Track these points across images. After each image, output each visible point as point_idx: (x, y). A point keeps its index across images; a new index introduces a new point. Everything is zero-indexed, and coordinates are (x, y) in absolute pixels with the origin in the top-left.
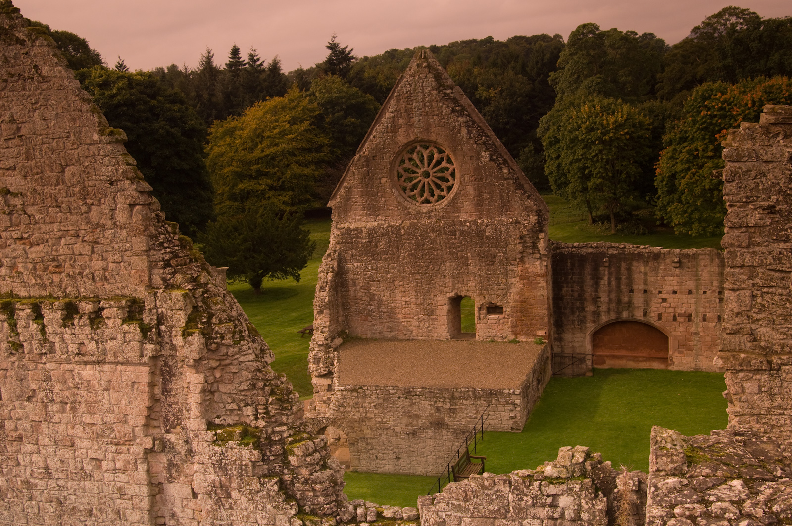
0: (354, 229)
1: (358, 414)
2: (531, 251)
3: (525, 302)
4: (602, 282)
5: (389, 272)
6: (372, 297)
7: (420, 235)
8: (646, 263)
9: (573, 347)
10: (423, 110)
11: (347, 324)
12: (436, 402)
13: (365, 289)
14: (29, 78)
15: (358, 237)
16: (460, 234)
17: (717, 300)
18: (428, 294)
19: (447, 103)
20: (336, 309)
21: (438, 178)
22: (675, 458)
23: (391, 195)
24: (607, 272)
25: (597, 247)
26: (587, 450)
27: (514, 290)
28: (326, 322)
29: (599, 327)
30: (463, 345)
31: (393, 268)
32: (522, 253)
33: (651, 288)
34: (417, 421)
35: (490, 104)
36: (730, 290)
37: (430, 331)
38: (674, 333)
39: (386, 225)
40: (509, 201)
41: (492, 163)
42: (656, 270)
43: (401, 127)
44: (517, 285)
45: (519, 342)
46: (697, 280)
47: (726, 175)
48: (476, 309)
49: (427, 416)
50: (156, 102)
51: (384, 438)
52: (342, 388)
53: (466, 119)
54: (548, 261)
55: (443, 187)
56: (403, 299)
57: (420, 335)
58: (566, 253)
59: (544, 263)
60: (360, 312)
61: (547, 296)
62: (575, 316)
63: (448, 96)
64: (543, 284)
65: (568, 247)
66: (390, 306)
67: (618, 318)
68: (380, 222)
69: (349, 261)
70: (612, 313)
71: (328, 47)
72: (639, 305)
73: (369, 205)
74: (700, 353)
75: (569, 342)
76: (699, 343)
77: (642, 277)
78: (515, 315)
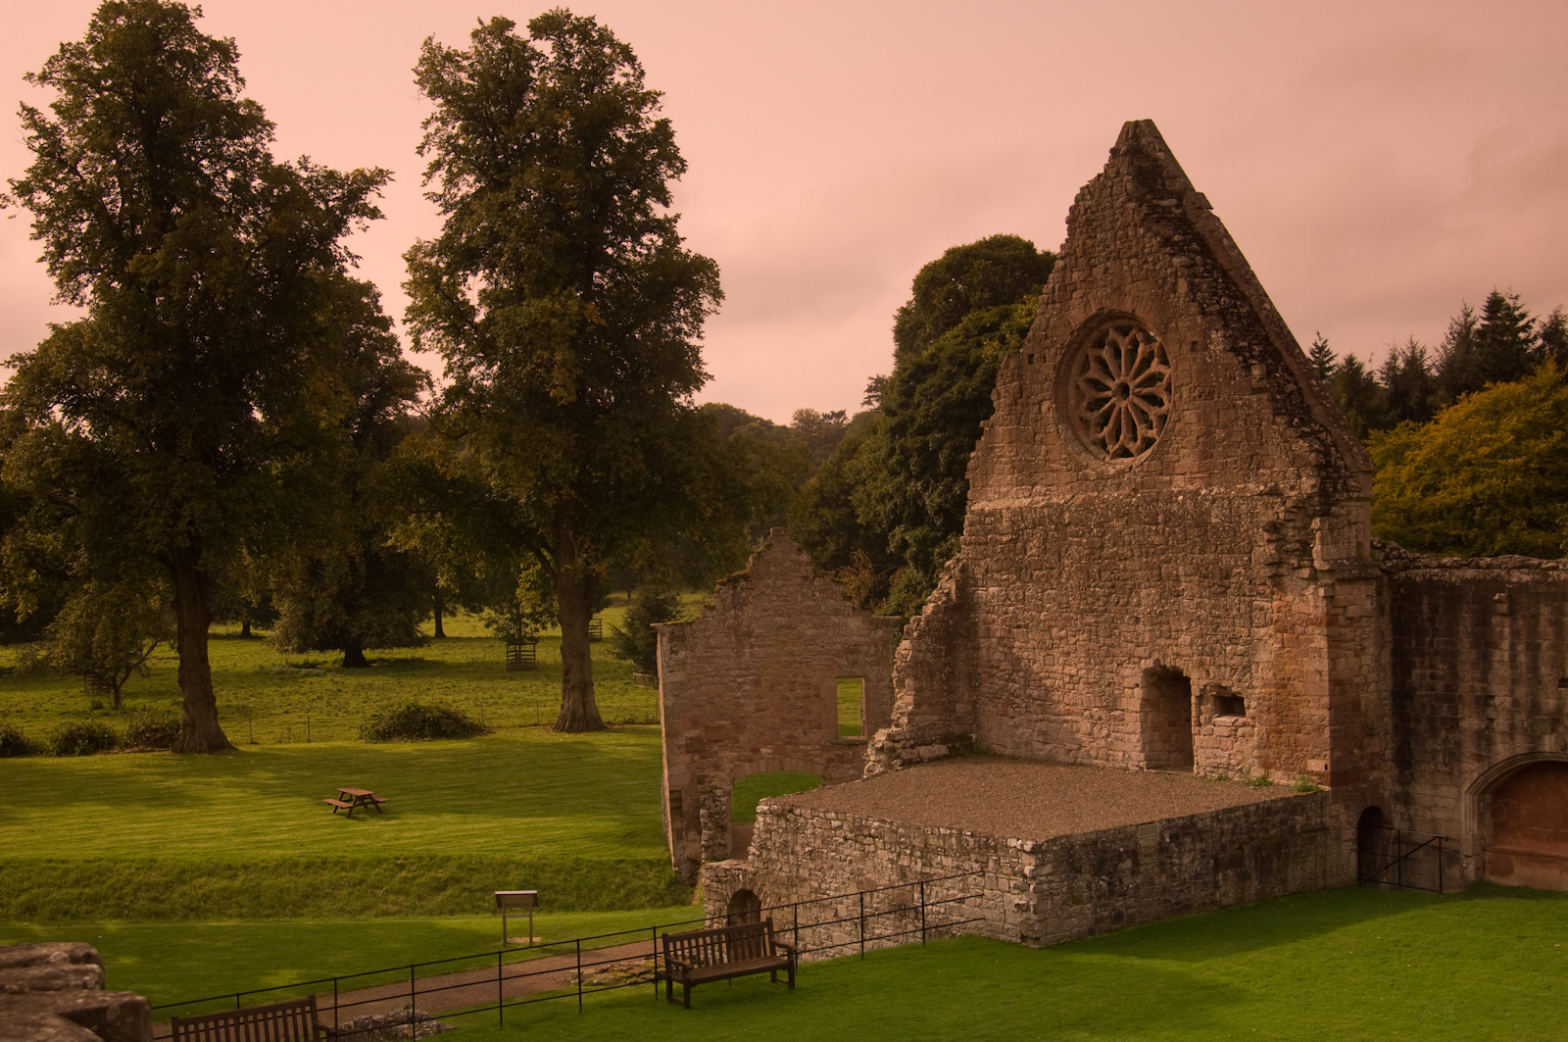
0: (991, 514)
1: (786, 869)
2: (1294, 562)
3: (1285, 686)
4: (1497, 656)
5: (1043, 608)
6: (1015, 664)
7: (1099, 525)
10: (1112, 247)
11: (976, 720)
12: (899, 855)
13: (1005, 646)
16: (1165, 522)
18: (1108, 660)
20: (943, 681)
21: (1144, 398)
23: (1056, 437)
24: (1507, 630)
27: (1264, 656)
29: (1493, 774)
31: (1050, 599)
32: (1278, 564)
34: (871, 895)
37: (1110, 746)
39: (1041, 504)
40: (1262, 444)
41: (1231, 355)
43: (1075, 289)
44: (1269, 646)
45: (1269, 784)
48: (1194, 700)
52: (766, 809)
53: (1193, 259)
54: (1332, 586)
55: (1152, 417)
56: (1066, 670)
57: (1093, 753)
58: (1418, 580)
59: (1321, 592)
60: (995, 696)
61: (1330, 675)
62: (1439, 741)
63: (1163, 212)
64: (1321, 643)
65: (1427, 566)
66: (1044, 685)
67: (1532, 753)
68: (1036, 499)
69: (980, 582)
70: (1519, 738)
73: (1020, 461)
75: (1424, 807)
78: (1265, 717)
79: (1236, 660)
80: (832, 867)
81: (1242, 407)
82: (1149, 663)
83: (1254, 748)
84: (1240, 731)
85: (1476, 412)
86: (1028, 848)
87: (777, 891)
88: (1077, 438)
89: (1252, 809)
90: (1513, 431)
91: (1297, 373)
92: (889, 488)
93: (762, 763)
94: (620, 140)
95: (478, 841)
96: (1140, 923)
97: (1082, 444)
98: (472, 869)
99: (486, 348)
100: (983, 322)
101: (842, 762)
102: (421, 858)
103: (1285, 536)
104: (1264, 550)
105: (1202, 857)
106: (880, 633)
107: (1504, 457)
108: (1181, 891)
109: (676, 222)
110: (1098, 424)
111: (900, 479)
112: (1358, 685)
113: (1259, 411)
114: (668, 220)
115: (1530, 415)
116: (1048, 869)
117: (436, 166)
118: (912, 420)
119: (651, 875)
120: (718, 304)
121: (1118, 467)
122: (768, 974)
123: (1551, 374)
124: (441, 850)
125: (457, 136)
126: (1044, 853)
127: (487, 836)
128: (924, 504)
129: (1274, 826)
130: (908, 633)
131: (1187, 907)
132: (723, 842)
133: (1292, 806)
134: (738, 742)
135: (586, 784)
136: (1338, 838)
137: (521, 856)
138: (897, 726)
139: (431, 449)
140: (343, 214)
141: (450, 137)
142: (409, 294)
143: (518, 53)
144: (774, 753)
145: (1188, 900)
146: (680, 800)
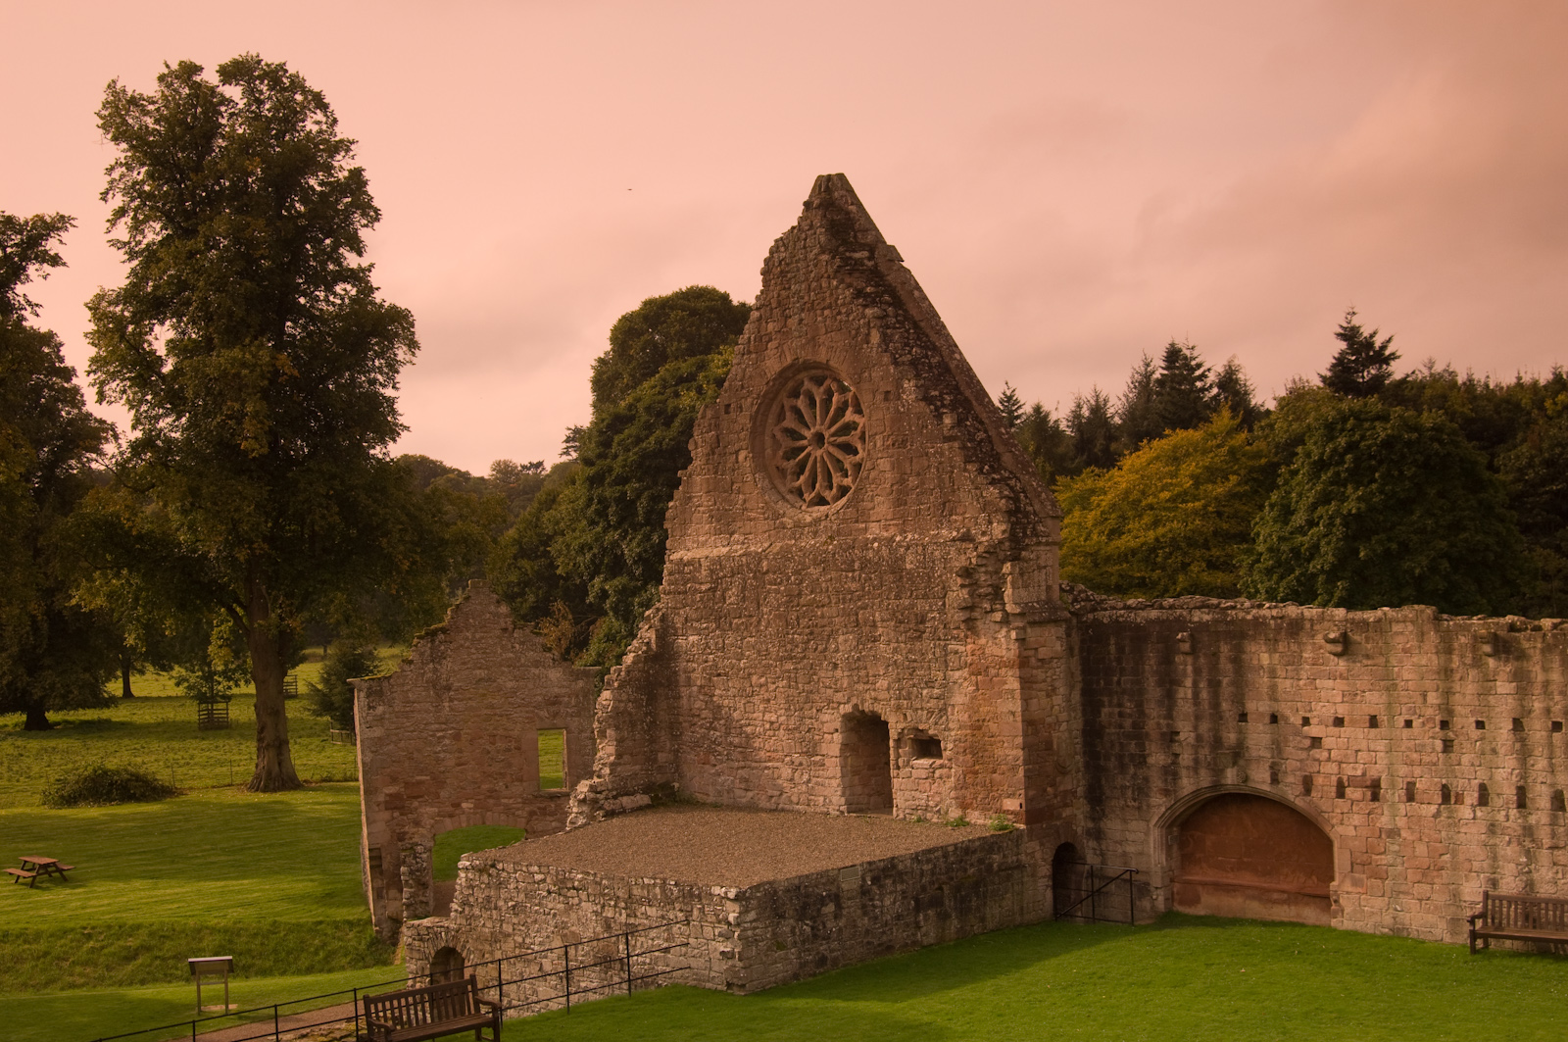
0: (690, 563)
2: (987, 606)
3: (980, 728)
4: (1181, 693)
5: (742, 656)
6: (716, 712)
7: (797, 572)
8: (1272, 644)
9: (1125, 854)
10: (806, 298)
11: (678, 769)
13: (705, 694)
16: (862, 569)
17: (1439, 745)
18: (807, 706)
19: (848, 280)
21: (839, 447)
23: (753, 486)
24: (1190, 668)
27: (959, 699)
29: (1179, 808)
31: (749, 647)
32: (971, 608)
33: (1285, 709)
37: (811, 792)
38: (1340, 829)
39: (741, 552)
40: (954, 491)
41: (922, 404)
42: (1295, 661)
43: (770, 340)
44: (964, 688)
45: (967, 824)
46: (1388, 689)
48: (892, 744)
53: (885, 310)
54: (1024, 628)
55: (847, 466)
56: (767, 717)
57: (794, 799)
58: (1105, 621)
59: (1013, 635)
60: (697, 744)
61: (1023, 715)
62: (1128, 777)
63: (856, 264)
64: (1014, 684)
65: (1114, 608)
66: (745, 732)
67: (1216, 786)
68: (734, 547)
69: (680, 632)
70: (1203, 772)
71: (1339, 335)
72: (1262, 753)
73: (718, 509)
74: (1403, 888)
75: (1116, 842)
76: (1399, 860)
77: (1266, 680)
78: (961, 758)
79: (932, 703)
80: (536, 921)
81: (934, 455)
82: (848, 708)
83: (951, 789)
84: (937, 773)
85: (1157, 458)
86: (731, 895)
87: (480, 947)
88: (774, 487)
89: (951, 849)
90: (1192, 476)
91: (986, 421)
92: (588, 538)
93: (463, 818)
94: (313, 189)
95: (170, 906)
96: (844, 966)
97: (779, 492)
98: (164, 937)
99: (173, 398)
100: (680, 372)
101: (545, 815)
102: (109, 927)
103: (977, 580)
104: (958, 594)
105: (904, 898)
106: (581, 683)
107: (1183, 502)
108: (884, 933)
109: (370, 271)
110: (793, 473)
111: (599, 529)
112: (1050, 725)
113: (951, 459)
114: (363, 270)
115: (1207, 461)
116: (752, 915)
117: (121, 213)
118: (610, 470)
119: (351, 935)
120: (413, 354)
121: (814, 515)
122: (473, 1032)
123: (1226, 421)
124: (130, 918)
125: (143, 182)
126: (747, 899)
127: (179, 901)
128: (623, 554)
129: (972, 865)
130: (608, 683)
131: (889, 948)
132: (424, 899)
133: (989, 845)
134: (439, 797)
135: (282, 845)
136: (1033, 875)
137: (216, 921)
138: (599, 777)
139: (117, 503)
140: (22, 260)
141: (135, 183)
142: (93, 344)
143: (206, 100)
144: (476, 807)
145: (890, 941)
146: (380, 858)
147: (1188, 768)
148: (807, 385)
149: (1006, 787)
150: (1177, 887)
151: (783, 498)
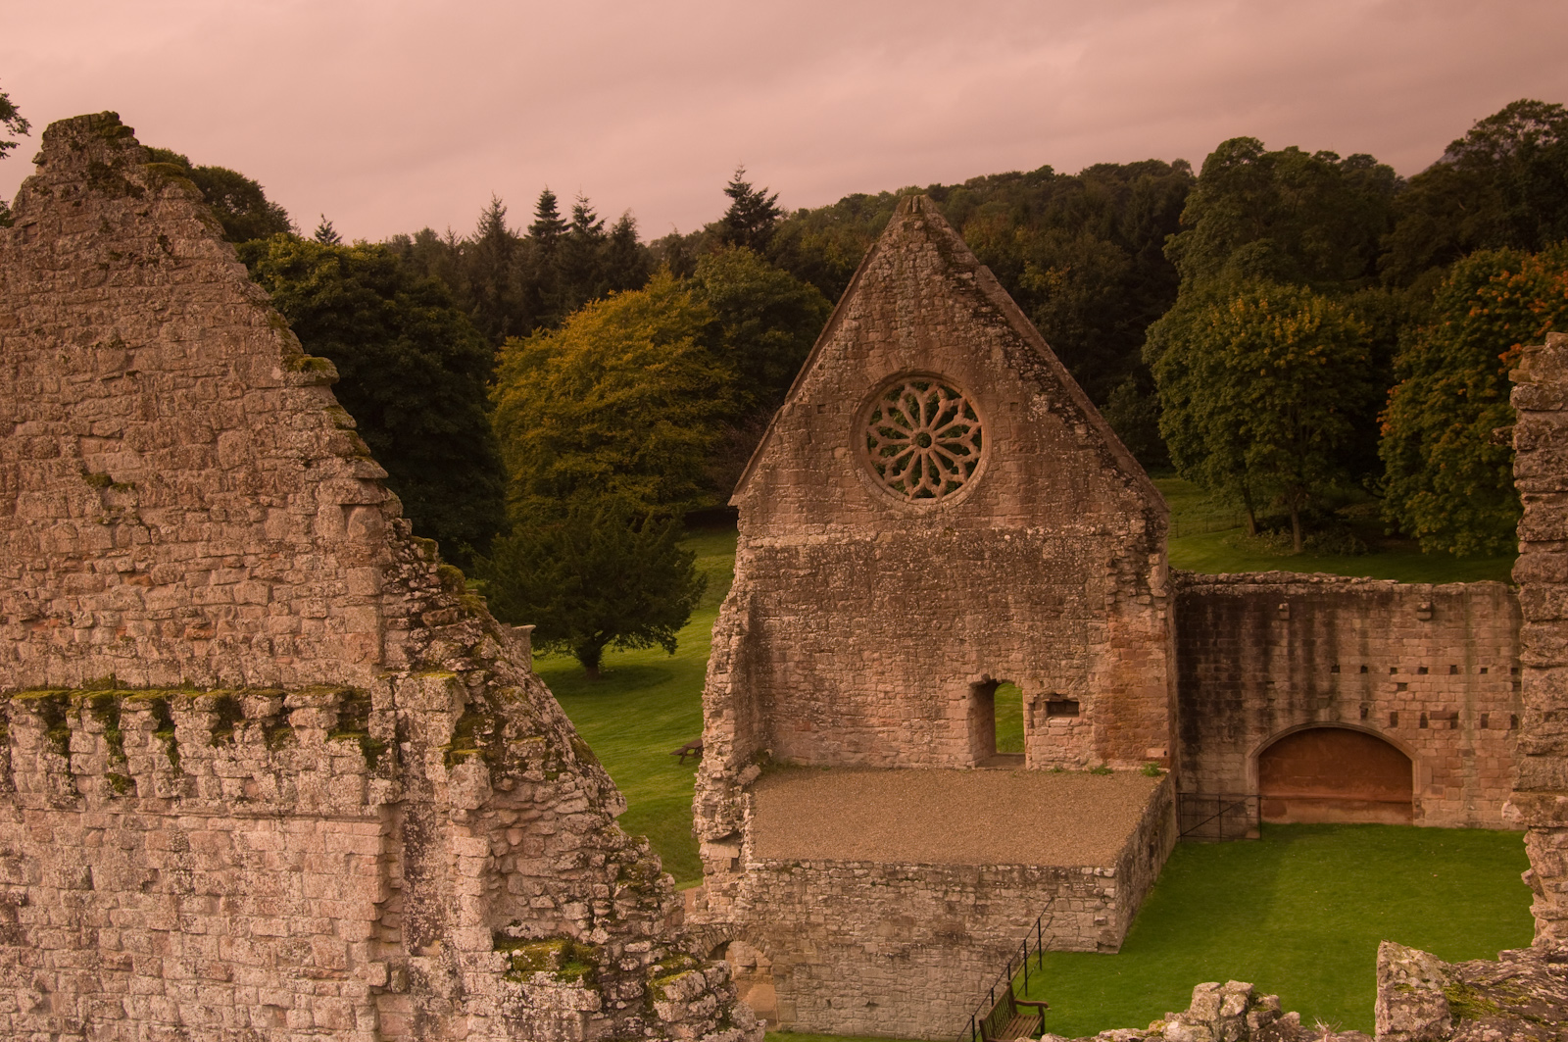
0: (783, 550)
1: (792, 917)
2: (1133, 590)
3: (1123, 691)
4: (1277, 651)
5: (851, 634)
6: (818, 684)
7: (913, 560)
8: (1364, 612)
9: (1220, 780)
10: (916, 313)
11: (770, 736)
12: (946, 892)
13: (804, 669)
14: (150, 261)
15: (790, 565)
16: (991, 558)
17: (1510, 685)
18: (929, 677)
19: (962, 300)
20: (747, 706)
21: (947, 447)
22: (1426, 1006)
23: (854, 480)
24: (1285, 632)
25: (1264, 582)
26: (1251, 990)
27: (1100, 668)
28: (726, 733)
29: (1272, 741)
30: (1000, 777)
31: (860, 626)
32: (1115, 594)
33: (1374, 662)
34: (910, 931)
35: (1048, 299)
36: (1532, 667)
37: (933, 751)
38: (1422, 751)
39: (844, 541)
40: (1089, 492)
41: (1055, 416)
42: (1384, 625)
43: (873, 348)
44: (1105, 659)
45: (1110, 772)
46: (1467, 645)
47: (1519, 439)
48: (1026, 706)
49: (930, 922)
50: (393, 302)
51: (843, 964)
52: (760, 865)
53: (1002, 329)
54: (1167, 609)
55: (957, 464)
56: (880, 688)
57: (914, 758)
58: (1202, 594)
59: (1158, 614)
60: (793, 715)
61: (1166, 680)
64: (1160, 655)
65: (1206, 582)
66: (854, 701)
67: (1309, 722)
68: (835, 536)
69: (772, 612)
70: (1297, 713)
71: (728, 191)
72: (1352, 696)
73: (811, 500)
74: (1477, 793)
75: (1211, 772)
76: (1474, 772)
77: (1357, 639)
78: (1103, 717)
79: (1071, 672)
80: (855, 911)
81: (1067, 461)
82: (977, 678)
83: (1091, 742)
84: (1076, 730)
86: (1110, 872)
88: (872, 481)
97: (880, 486)
103: (1122, 569)
105: (1148, 847)
107: (647, 363)
110: (893, 469)
115: (661, 323)
121: (923, 507)
136: (1172, 811)
147: (1283, 710)
148: (908, 389)
149: (1150, 739)
150: (1264, 802)
151: (884, 491)
